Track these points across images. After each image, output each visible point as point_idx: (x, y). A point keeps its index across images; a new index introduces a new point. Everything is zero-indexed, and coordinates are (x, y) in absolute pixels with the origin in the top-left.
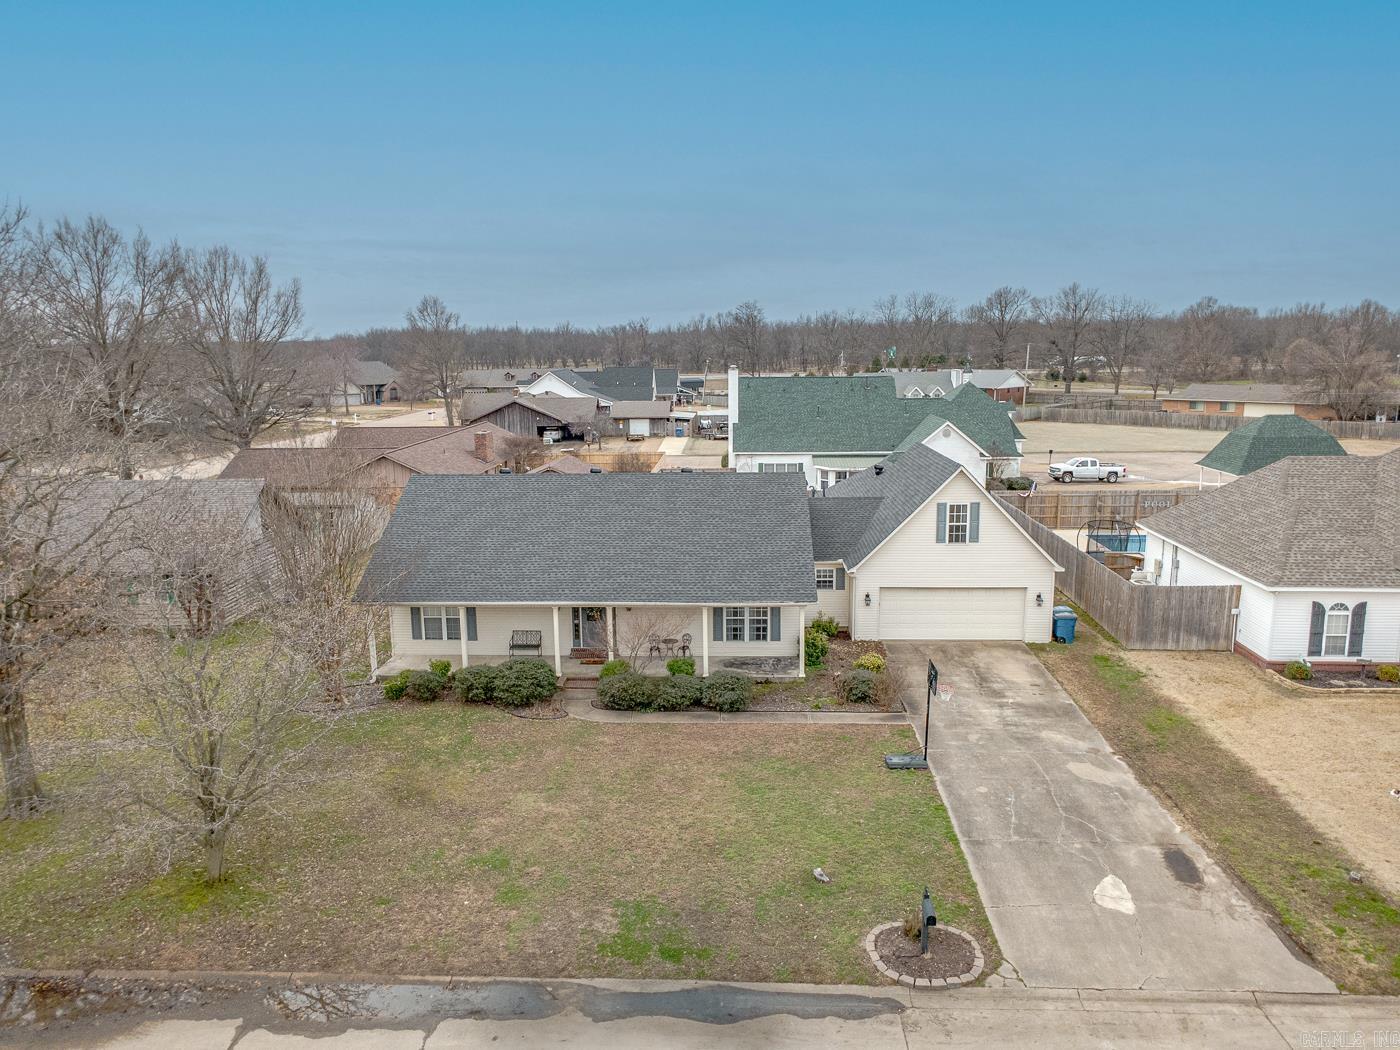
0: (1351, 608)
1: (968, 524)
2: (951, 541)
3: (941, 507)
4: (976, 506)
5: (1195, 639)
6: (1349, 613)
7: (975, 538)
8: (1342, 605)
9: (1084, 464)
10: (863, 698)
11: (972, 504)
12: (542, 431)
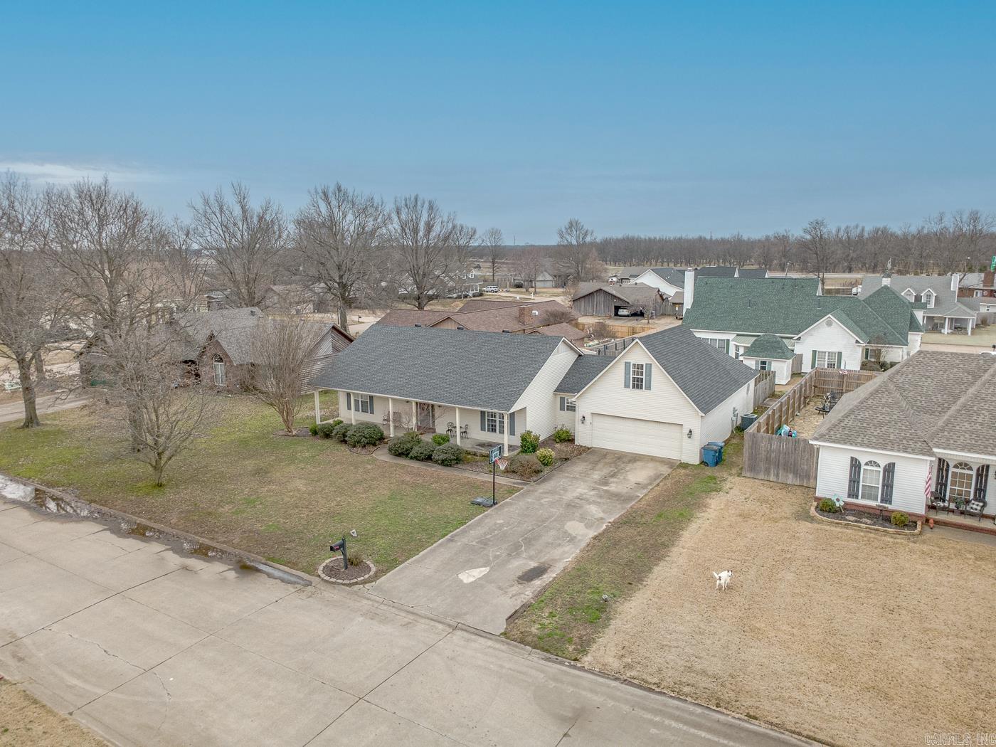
0: (882, 465)
1: (644, 377)
2: (634, 387)
3: (627, 364)
4: (649, 366)
5: (791, 476)
6: (881, 470)
7: (648, 388)
8: (875, 462)
11: (646, 364)
12: (617, 308)
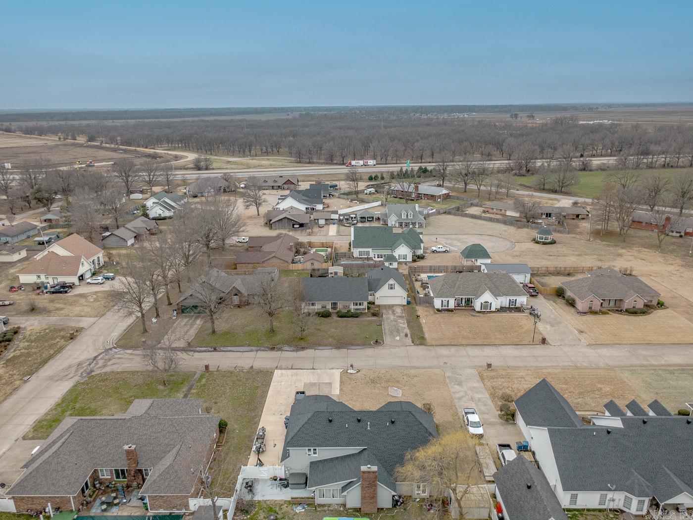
2: (390, 289)
3: (389, 284)
4: (394, 284)
5: (427, 304)
6: (447, 301)
7: (394, 289)
9: (439, 248)
10: (375, 315)
12: (293, 225)
